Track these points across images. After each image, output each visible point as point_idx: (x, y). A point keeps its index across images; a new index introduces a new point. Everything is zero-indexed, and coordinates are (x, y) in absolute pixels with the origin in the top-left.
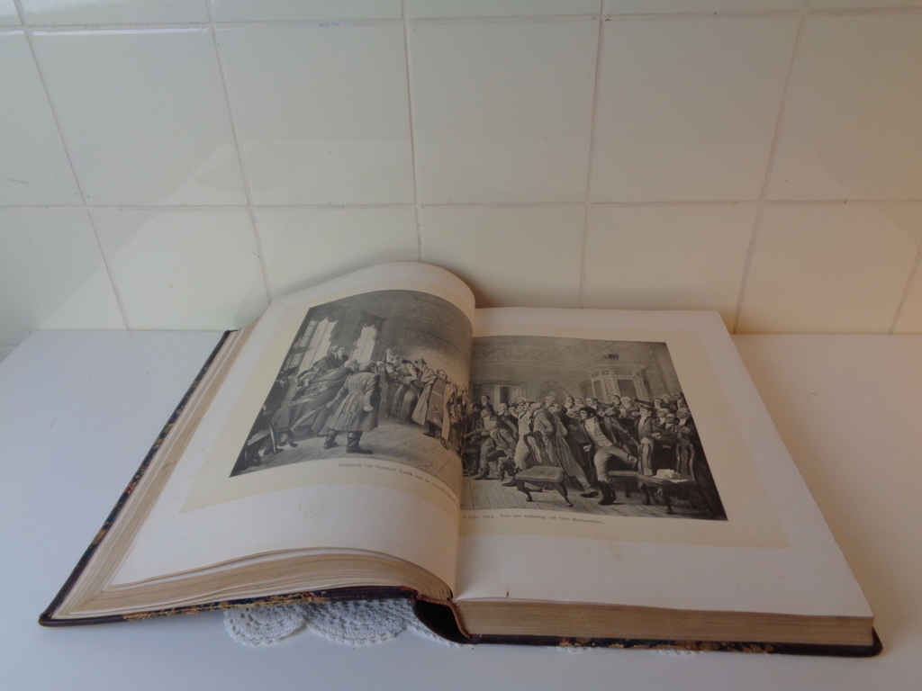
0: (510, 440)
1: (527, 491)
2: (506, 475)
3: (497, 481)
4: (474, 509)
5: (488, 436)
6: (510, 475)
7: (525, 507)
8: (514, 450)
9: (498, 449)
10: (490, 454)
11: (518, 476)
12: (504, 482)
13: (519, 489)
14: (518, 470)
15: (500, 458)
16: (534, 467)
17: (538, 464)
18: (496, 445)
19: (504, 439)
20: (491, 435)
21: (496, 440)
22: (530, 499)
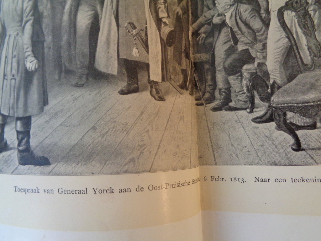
0: (256, 24)
1: (291, 129)
2: (257, 100)
3: (244, 112)
4: (216, 164)
5: (223, 24)
6: (262, 99)
7: (291, 164)
8: (265, 46)
9: (241, 47)
10: (229, 60)
11: (276, 99)
12: (255, 115)
13: (279, 128)
14: (275, 87)
15: (245, 67)
16: (300, 77)
17: (307, 68)
18: (236, 41)
19: (247, 25)
20: (228, 21)
21: (235, 29)
22: (298, 147)
